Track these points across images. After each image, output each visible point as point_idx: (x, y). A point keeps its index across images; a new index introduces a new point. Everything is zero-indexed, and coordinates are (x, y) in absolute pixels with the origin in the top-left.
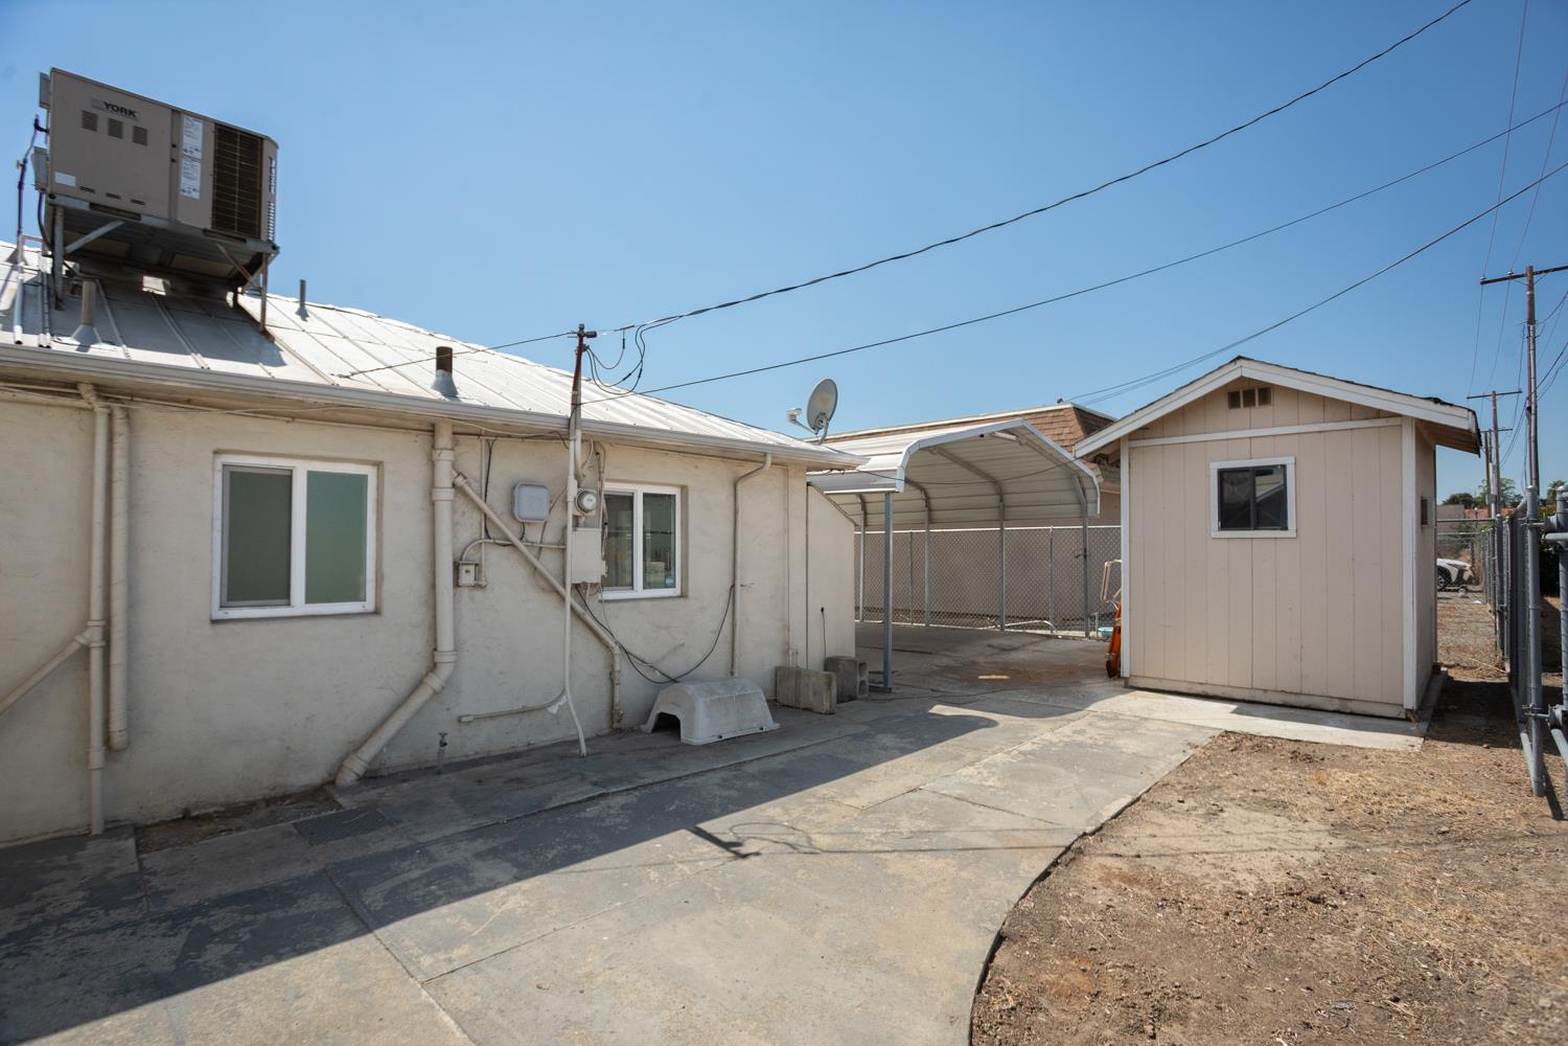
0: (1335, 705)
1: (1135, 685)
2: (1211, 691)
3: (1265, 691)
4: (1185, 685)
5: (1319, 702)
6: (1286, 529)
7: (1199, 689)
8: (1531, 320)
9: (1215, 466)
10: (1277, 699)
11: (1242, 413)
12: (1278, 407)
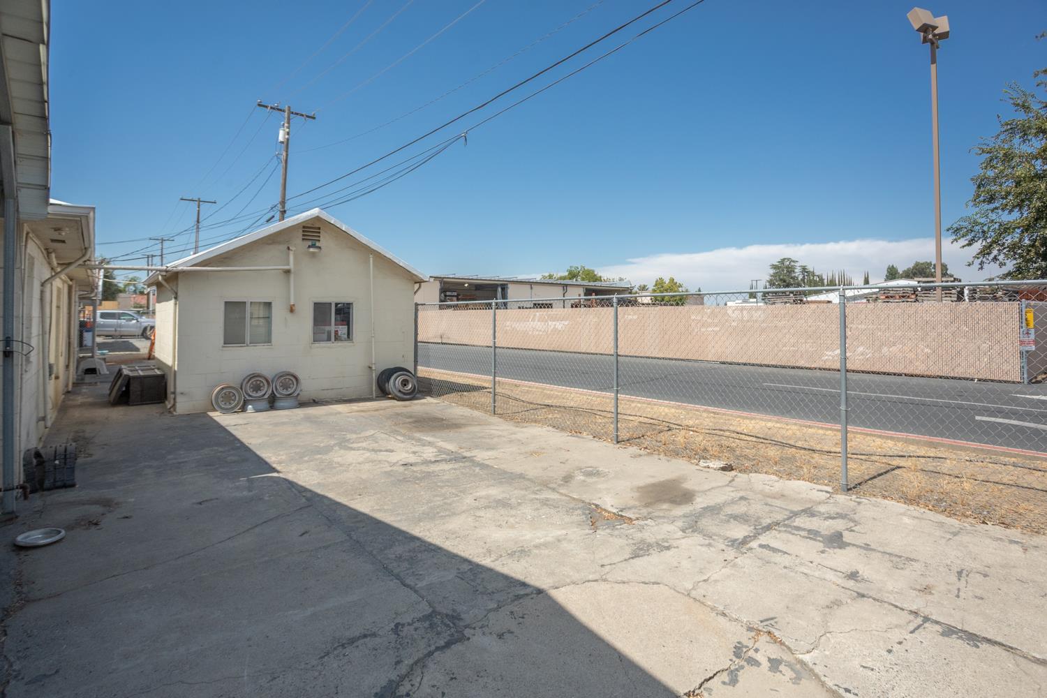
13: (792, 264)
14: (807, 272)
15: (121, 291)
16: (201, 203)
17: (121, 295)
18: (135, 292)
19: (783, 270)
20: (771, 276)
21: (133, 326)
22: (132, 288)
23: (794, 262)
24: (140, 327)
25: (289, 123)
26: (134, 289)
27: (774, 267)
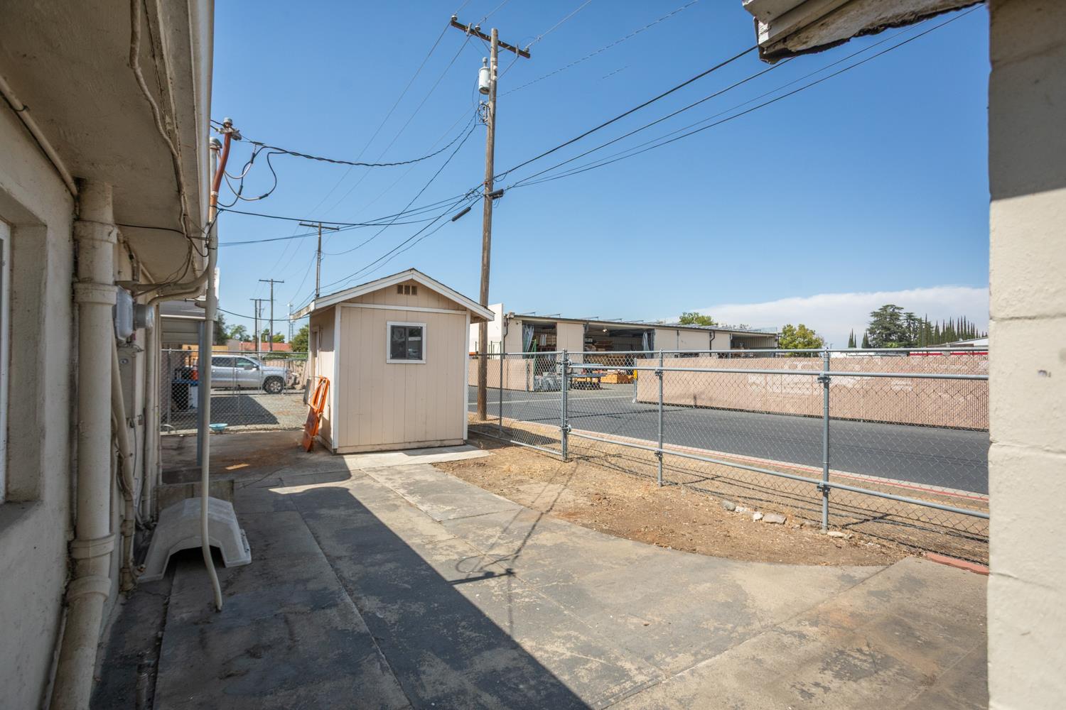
0: (439, 444)
1: (341, 452)
2: (384, 448)
3: (410, 442)
4: (372, 447)
5: (432, 444)
6: (421, 359)
7: (378, 448)
8: (319, 250)
9: (390, 324)
10: (415, 445)
11: (403, 297)
12: (420, 297)
13: (896, 311)
14: (913, 320)
15: (228, 338)
16: (322, 229)
17: (230, 340)
18: (240, 339)
19: (886, 318)
20: (873, 324)
21: (252, 376)
22: (238, 336)
23: (898, 308)
24: (262, 377)
25: (496, 56)
26: (240, 337)
27: (875, 314)
